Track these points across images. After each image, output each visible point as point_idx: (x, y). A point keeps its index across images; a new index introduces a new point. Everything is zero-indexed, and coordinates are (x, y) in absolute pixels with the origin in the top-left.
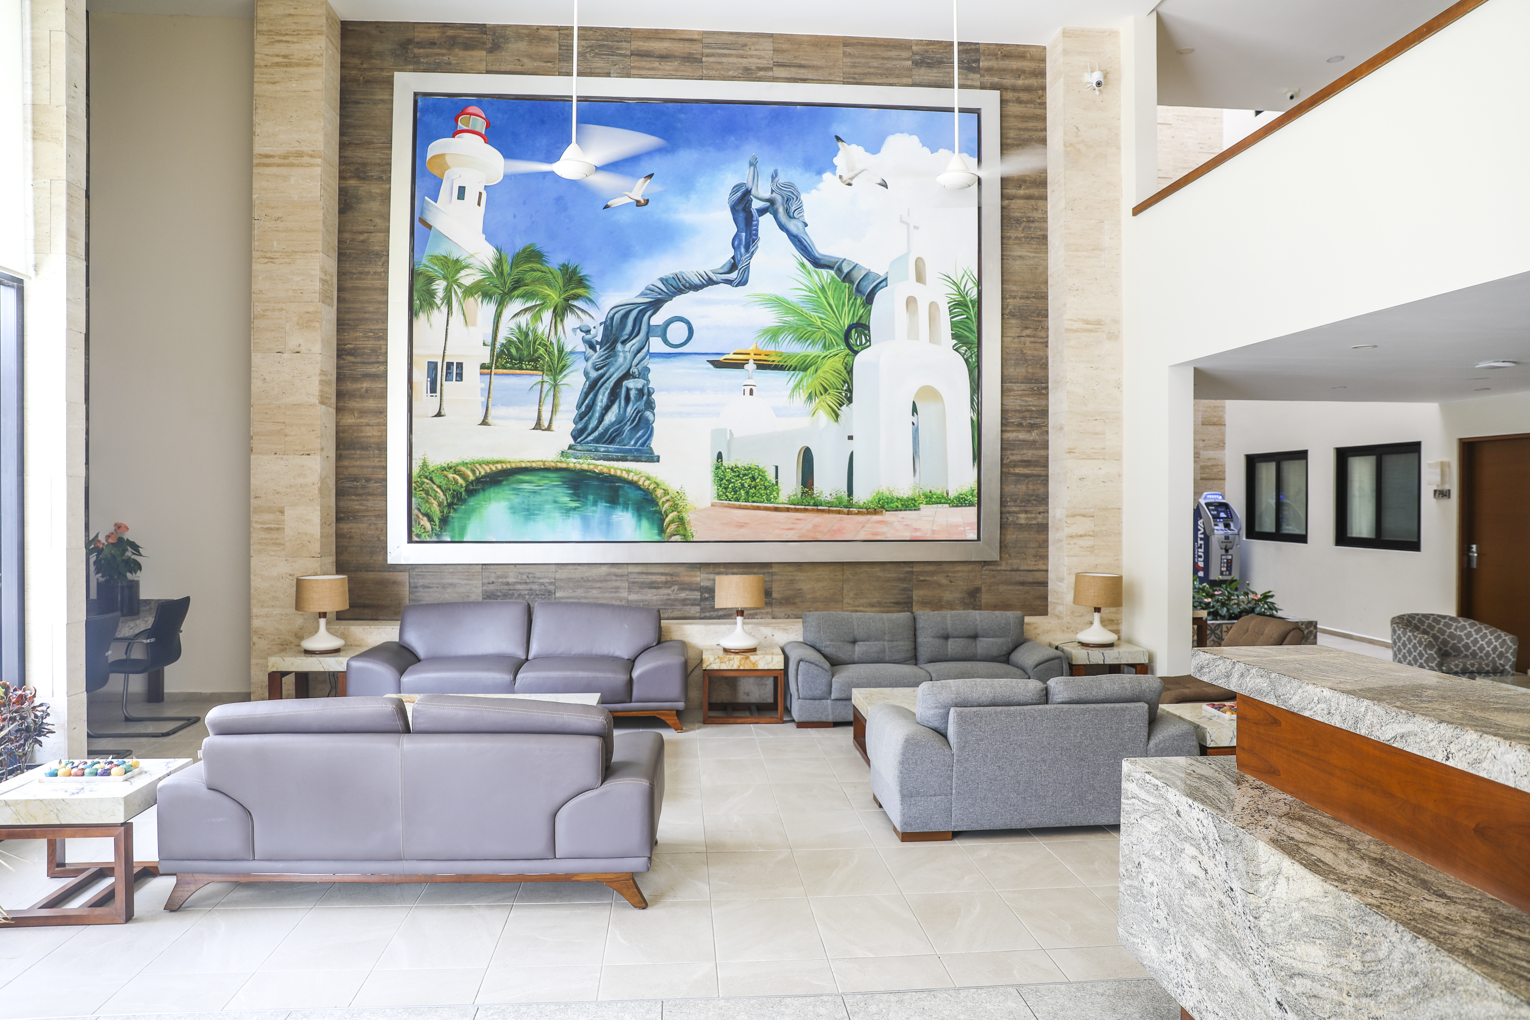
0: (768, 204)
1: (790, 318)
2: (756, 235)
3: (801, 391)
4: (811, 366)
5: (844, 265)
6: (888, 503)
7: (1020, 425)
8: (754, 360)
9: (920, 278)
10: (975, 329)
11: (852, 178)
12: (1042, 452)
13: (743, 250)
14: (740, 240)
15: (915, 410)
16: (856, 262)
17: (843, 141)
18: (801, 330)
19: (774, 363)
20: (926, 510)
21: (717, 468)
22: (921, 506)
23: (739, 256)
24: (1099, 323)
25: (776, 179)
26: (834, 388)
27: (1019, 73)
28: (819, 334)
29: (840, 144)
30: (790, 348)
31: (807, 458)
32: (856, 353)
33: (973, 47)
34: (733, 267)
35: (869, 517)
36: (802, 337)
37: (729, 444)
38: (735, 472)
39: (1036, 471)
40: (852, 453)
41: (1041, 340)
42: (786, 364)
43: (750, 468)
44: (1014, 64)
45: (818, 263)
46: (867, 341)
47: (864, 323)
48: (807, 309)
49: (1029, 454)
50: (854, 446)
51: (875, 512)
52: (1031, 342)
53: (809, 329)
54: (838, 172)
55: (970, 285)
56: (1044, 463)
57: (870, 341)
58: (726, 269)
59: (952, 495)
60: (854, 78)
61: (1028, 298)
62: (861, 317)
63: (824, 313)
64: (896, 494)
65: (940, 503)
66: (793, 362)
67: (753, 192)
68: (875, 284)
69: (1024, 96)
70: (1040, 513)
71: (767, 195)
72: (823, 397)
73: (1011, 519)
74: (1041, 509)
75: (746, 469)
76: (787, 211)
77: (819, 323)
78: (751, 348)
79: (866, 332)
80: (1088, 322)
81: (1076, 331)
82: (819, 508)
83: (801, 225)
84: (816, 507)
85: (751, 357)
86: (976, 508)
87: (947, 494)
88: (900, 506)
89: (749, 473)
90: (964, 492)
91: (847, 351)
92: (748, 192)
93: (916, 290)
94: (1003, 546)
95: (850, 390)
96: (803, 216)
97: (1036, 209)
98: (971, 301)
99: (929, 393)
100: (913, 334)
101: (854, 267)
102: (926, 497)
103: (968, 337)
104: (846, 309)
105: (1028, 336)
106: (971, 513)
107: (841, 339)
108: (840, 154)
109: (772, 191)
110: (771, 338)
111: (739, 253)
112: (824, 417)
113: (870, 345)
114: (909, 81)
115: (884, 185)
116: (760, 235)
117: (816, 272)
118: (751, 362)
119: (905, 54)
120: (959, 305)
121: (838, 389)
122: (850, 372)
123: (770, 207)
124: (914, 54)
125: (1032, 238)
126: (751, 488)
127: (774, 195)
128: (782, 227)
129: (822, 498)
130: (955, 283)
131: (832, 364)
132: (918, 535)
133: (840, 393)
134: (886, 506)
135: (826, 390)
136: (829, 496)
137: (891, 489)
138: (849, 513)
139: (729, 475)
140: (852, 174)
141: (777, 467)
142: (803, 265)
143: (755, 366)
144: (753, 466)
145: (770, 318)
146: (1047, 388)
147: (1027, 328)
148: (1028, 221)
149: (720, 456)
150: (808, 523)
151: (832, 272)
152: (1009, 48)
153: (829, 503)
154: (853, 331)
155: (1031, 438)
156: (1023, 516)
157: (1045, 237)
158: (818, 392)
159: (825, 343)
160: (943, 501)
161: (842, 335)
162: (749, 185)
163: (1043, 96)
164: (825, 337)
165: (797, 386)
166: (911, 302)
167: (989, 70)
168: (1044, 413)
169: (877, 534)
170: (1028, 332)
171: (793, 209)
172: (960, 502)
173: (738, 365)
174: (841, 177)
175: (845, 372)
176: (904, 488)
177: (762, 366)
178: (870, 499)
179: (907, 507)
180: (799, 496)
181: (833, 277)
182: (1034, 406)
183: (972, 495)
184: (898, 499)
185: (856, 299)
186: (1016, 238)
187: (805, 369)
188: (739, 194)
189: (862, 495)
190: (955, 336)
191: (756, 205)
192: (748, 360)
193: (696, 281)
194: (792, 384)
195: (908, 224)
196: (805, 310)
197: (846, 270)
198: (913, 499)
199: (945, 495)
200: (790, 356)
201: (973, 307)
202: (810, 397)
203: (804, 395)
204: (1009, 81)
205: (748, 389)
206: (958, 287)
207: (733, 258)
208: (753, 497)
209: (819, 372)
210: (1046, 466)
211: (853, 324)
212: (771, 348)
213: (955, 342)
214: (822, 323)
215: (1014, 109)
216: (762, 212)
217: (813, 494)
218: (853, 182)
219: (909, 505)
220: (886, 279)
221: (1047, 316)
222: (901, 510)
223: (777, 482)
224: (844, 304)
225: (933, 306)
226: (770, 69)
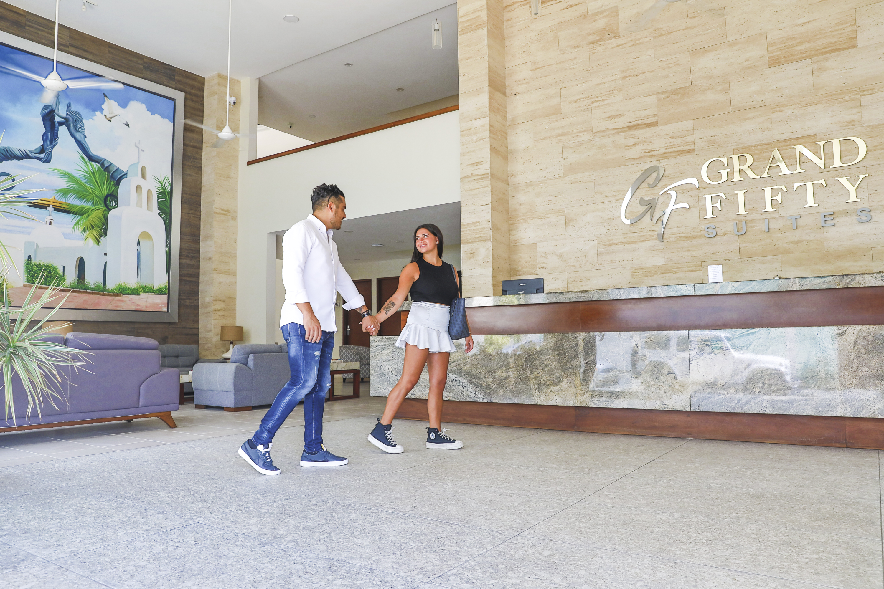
0: (64, 120)
1: (74, 186)
2: (57, 136)
3: (79, 226)
4: (85, 213)
5: (105, 162)
6: (124, 290)
7: (187, 256)
8: (53, 205)
9: (144, 177)
10: (169, 206)
11: (112, 118)
12: (197, 271)
13: (48, 143)
14: (47, 137)
15: (139, 243)
16: (112, 162)
17: (107, 97)
18: (81, 193)
19: (65, 209)
20: (143, 295)
21: (28, 264)
22: (141, 293)
23: (46, 146)
24: (228, 211)
25: (70, 108)
26: (97, 227)
27: (193, 87)
28: (90, 197)
29: (106, 98)
30: (73, 201)
31: (81, 263)
32: (110, 210)
33: (173, 68)
34: (42, 150)
35: (114, 297)
36: (81, 197)
37: (36, 252)
38: (38, 267)
39: (194, 279)
40: (106, 263)
41: (197, 216)
42: (71, 210)
43: (48, 266)
44: (191, 82)
45: (92, 158)
46: (116, 204)
47: (114, 194)
48: (84, 182)
49: (191, 271)
50: (107, 259)
51: (117, 295)
52: (193, 217)
53: (85, 193)
54: (104, 113)
55: (167, 184)
56: (197, 276)
57: (117, 204)
58: (37, 151)
59: (156, 288)
60: (113, 66)
61: (192, 195)
62: (113, 191)
63: (93, 186)
64: (128, 286)
65: (150, 292)
66: (76, 210)
68: (121, 175)
69: (195, 99)
70: (195, 300)
71: (64, 115)
72: (91, 231)
73: (182, 302)
74: (196, 298)
75: (45, 266)
76: (75, 127)
77: (91, 191)
78: (51, 199)
79: (116, 200)
80: (223, 210)
81: (219, 214)
82: (87, 291)
83: (83, 136)
84: (85, 291)
85: (51, 203)
86: (167, 296)
87: (154, 288)
88: (130, 292)
89: (47, 269)
90: (161, 287)
91: (105, 208)
92: (52, 111)
93: (141, 182)
94: (179, 315)
95: (106, 229)
96: (84, 131)
97: (198, 154)
98: (168, 192)
99: (146, 235)
100: (139, 204)
101: (111, 164)
102: (143, 288)
103: (165, 210)
104: (105, 186)
105: (192, 213)
106: (164, 298)
107: (102, 201)
108: (105, 103)
109: (67, 114)
110: (63, 195)
111: (46, 144)
112: (91, 242)
113: (117, 207)
114: (142, 75)
115: (128, 125)
116: (59, 136)
117: (90, 163)
118: (51, 206)
119: (140, 62)
120: (162, 193)
121: (99, 227)
122: (106, 219)
123: (65, 122)
124: (145, 63)
125: (195, 167)
126: (48, 278)
127: (68, 116)
128: (72, 135)
129: (89, 286)
130: (160, 182)
131: (96, 215)
132: (139, 308)
133: (101, 230)
134: (123, 292)
135: (93, 228)
136: (93, 285)
137: (126, 283)
138: (103, 295)
139: (35, 269)
140: (111, 116)
141: (64, 267)
142: (83, 158)
143: (53, 209)
144: (50, 265)
145: (63, 183)
146: (200, 239)
147: (191, 210)
148: (194, 158)
149: (30, 257)
150: (82, 299)
151: (99, 165)
152: (189, 74)
153: (93, 288)
154: (109, 198)
155: (192, 263)
156: (188, 301)
157: (201, 167)
158: (89, 228)
159: (93, 202)
160: (151, 291)
161: (103, 199)
162: (54, 107)
163: (203, 101)
164: (93, 199)
165: (77, 223)
166: (139, 188)
167: (179, 81)
168: (198, 251)
169: (117, 307)
170: (192, 211)
171: (79, 126)
172: (160, 292)
173: (43, 207)
174: (105, 115)
175: (104, 219)
176: (132, 283)
177: (57, 209)
178: (115, 287)
179: (133, 293)
180: (76, 284)
181: (99, 168)
182: (194, 248)
183: (165, 289)
184: (129, 289)
185: (111, 181)
186: (188, 165)
187: (82, 215)
188: (47, 111)
189: (111, 285)
190: (159, 209)
191: (57, 119)
192: (49, 205)
193: (18, 154)
194: (75, 221)
195: (139, 148)
196: (83, 182)
197: (106, 166)
198: (137, 289)
199: (153, 288)
200: (74, 206)
201: (168, 195)
202: (84, 230)
203: (81, 229)
204: (188, 89)
205: (48, 221)
206: (162, 185)
207: (42, 146)
208: (49, 283)
209: (90, 217)
210: (198, 277)
211: (109, 194)
212: (63, 200)
213: (159, 211)
214: (92, 191)
215: (190, 103)
216: (61, 124)
217: (84, 283)
218: (112, 120)
219: (135, 292)
220: (127, 174)
221: (200, 205)
222: (130, 295)
223: (64, 275)
224: (104, 183)
225: (149, 191)
226: (67, 47)
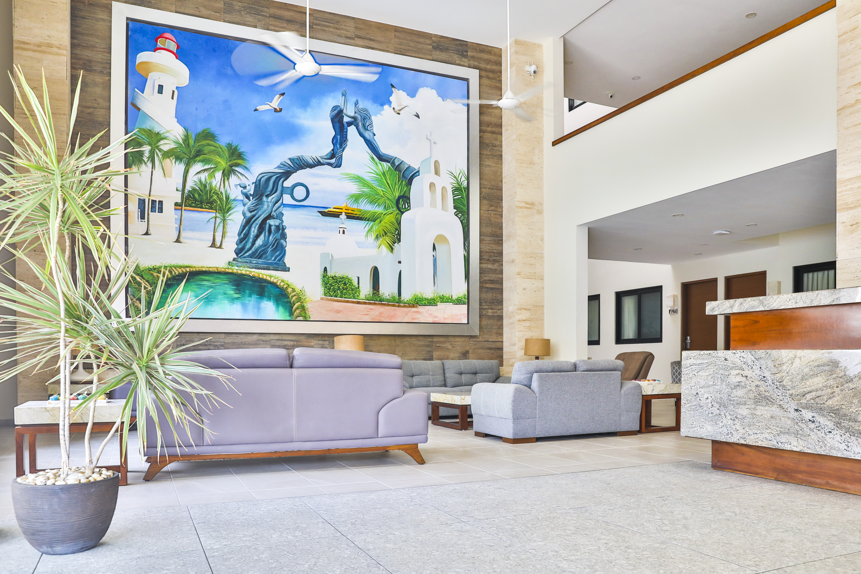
0: (352, 120)
1: (366, 190)
2: (346, 138)
3: (372, 233)
4: (377, 219)
5: (396, 160)
6: (420, 301)
7: (488, 260)
8: (345, 213)
9: (437, 173)
10: (466, 204)
11: (400, 110)
12: (500, 276)
13: (338, 146)
14: (337, 140)
15: (434, 248)
16: (402, 160)
17: (395, 88)
18: (372, 197)
19: (357, 216)
20: (440, 305)
21: (324, 277)
22: (438, 303)
23: (336, 150)
24: (533, 204)
25: (358, 105)
26: (390, 233)
27: (488, 62)
28: (382, 200)
29: (393, 89)
30: (365, 207)
31: (375, 273)
32: (403, 213)
33: (464, 43)
34: (333, 155)
35: (410, 309)
36: (372, 202)
37: (331, 262)
38: (334, 279)
39: (497, 286)
40: (400, 272)
41: (499, 213)
42: (363, 217)
43: (343, 278)
44: (486, 56)
45: (382, 158)
46: (408, 206)
47: (407, 195)
48: (375, 185)
49: (493, 277)
50: (402, 267)
51: (413, 306)
52: (494, 214)
53: (377, 197)
54: (393, 106)
55: (463, 179)
56: (500, 282)
57: (410, 206)
58: (328, 157)
59: (454, 297)
60: (401, 51)
61: (492, 189)
62: (405, 192)
63: (384, 188)
64: (424, 296)
65: (448, 302)
66: (368, 216)
67: (344, 111)
68: (412, 173)
69: (491, 75)
70: (499, 310)
71: (352, 114)
72: (385, 237)
73: (484, 312)
74: (500, 307)
75: (341, 278)
76: (364, 125)
77: (382, 194)
78: (343, 206)
79: (408, 201)
80: (527, 203)
81: (521, 207)
82: (382, 302)
83: (372, 135)
84: (380, 302)
85: (344, 211)
86: (467, 306)
87: (452, 297)
88: (426, 303)
89: (343, 281)
90: (460, 296)
91: (398, 211)
92: (341, 111)
93: (435, 179)
94: (481, 328)
95: (399, 234)
96: (373, 129)
97: (497, 140)
98: (464, 188)
99: (441, 238)
100: (433, 204)
101: (401, 163)
102: (441, 298)
103: (462, 208)
104: (397, 187)
105: (493, 210)
106: (464, 308)
107: (394, 204)
108: (393, 95)
109: (355, 112)
110: (355, 200)
111: (336, 147)
112: (385, 249)
113: (410, 209)
114: (431, 58)
115: (418, 116)
116: (349, 137)
117: (380, 163)
118: (344, 214)
119: (428, 42)
120: (457, 190)
121: (392, 233)
122: (399, 224)
123: (354, 122)
124: (434, 42)
125: (495, 155)
126: (344, 290)
127: (356, 115)
128: (361, 135)
129: (384, 297)
130: (455, 177)
131: (389, 219)
132: (436, 320)
133: (393, 236)
134: (419, 303)
135: (386, 234)
136: (388, 296)
137: (422, 293)
138: (399, 306)
139: (331, 281)
140: (400, 108)
141: (358, 278)
142: (373, 158)
143: (346, 217)
144: (345, 277)
145: (354, 188)
146: (502, 240)
147: (492, 206)
148: (492, 146)
149: (325, 269)
150: (377, 311)
151: (389, 164)
152: (483, 47)
153: (388, 300)
154: (401, 200)
155: (494, 268)
156: (490, 311)
157: (501, 156)
158: (381, 235)
159: (385, 206)
160: (449, 301)
161: (395, 202)
162: (342, 107)
163: (501, 76)
164: (385, 202)
165: (370, 230)
166: (432, 185)
167: (473, 57)
168: (501, 254)
169: (414, 319)
170: (492, 208)
171: (367, 124)
172: (459, 302)
173: (336, 215)
174: (394, 108)
175: (396, 224)
176: (429, 293)
177: (350, 217)
178: (411, 298)
179: (430, 304)
180: (371, 295)
181: (389, 168)
182: (495, 250)
183: (464, 298)
184: (425, 299)
185: (402, 181)
186: (486, 154)
187: (374, 221)
188: (336, 112)
189: (406, 296)
190: (455, 207)
191: (346, 119)
192: (342, 213)
193: (311, 161)
194: (367, 229)
195: (430, 141)
196: (374, 185)
197: (397, 164)
198: (434, 299)
199: (451, 297)
200: (366, 212)
201: (465, 191)
202: (377, 237)
203: (374, 236)
204: (483, 65)
205: (341, 230)
206: (457, 180)
207: (333, 150)
208: (345, 295)
209: (382, 223)
210: (502, 284)
211: (401, 196)
212: (355, 206)
213: (455, 210)
214: (384, 194)
215: (486, 81)
216: (349, 124)
217: (379, 294)
218: (401, 112)
219: (431, 302)
220: (418, 171)
221: (502, 200)
222: (427, 305)
223: (359, 286)
224: (396, 183)
225: (443, 188)
226: (353, 39)
